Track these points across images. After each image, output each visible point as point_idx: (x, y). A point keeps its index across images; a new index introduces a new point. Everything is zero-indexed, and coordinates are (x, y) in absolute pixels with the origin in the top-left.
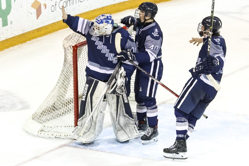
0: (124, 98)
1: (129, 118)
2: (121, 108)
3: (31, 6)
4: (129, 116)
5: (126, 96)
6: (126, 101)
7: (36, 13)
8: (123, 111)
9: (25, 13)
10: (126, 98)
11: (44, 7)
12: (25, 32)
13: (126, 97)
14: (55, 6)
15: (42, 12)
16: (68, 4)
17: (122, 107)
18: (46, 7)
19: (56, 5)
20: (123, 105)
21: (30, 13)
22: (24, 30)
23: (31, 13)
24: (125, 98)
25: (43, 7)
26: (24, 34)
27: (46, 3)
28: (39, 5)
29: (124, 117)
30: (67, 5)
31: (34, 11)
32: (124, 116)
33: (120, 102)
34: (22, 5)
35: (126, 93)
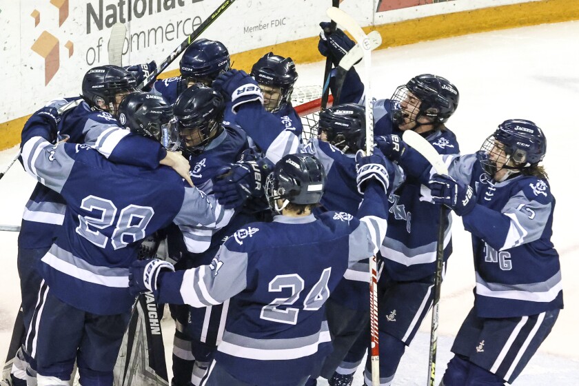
0: (151, 321)
1: (156, 379)
2: (140, 351)
3: (32, 48)
4: (156, 373)
5: (156, 313)
6: (155, 332)
7: (44, 67)
8: (143, 359)
9: (14, 66)
10: (157, 321)
11: (67, 51)
12: (11, 118)
13: (156, 317)
14: (96, 49)
15: (60, 65)
16: (134, 45)
17: (143, 349)
18: (71, 53)
19: (99, 46)
20: (146, 342)
21: (29, 67)
22: (9, 113)
23: (32, 68)
24: (154, 321)
25: (63, 52)
26: (7, 124)
27: (72, 41)
28: (54, 45)
29: (143, 376)
30: (129, 48)
31: (39, 61)
32: (145, 373)
33: (137, 334)
34: (6, 45)
35: (156, 307)
